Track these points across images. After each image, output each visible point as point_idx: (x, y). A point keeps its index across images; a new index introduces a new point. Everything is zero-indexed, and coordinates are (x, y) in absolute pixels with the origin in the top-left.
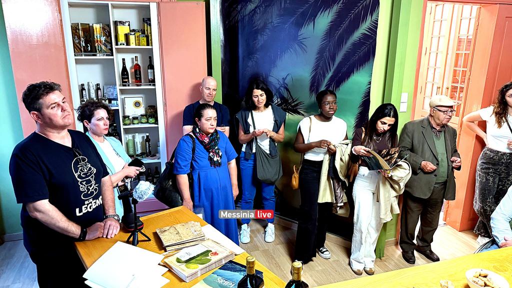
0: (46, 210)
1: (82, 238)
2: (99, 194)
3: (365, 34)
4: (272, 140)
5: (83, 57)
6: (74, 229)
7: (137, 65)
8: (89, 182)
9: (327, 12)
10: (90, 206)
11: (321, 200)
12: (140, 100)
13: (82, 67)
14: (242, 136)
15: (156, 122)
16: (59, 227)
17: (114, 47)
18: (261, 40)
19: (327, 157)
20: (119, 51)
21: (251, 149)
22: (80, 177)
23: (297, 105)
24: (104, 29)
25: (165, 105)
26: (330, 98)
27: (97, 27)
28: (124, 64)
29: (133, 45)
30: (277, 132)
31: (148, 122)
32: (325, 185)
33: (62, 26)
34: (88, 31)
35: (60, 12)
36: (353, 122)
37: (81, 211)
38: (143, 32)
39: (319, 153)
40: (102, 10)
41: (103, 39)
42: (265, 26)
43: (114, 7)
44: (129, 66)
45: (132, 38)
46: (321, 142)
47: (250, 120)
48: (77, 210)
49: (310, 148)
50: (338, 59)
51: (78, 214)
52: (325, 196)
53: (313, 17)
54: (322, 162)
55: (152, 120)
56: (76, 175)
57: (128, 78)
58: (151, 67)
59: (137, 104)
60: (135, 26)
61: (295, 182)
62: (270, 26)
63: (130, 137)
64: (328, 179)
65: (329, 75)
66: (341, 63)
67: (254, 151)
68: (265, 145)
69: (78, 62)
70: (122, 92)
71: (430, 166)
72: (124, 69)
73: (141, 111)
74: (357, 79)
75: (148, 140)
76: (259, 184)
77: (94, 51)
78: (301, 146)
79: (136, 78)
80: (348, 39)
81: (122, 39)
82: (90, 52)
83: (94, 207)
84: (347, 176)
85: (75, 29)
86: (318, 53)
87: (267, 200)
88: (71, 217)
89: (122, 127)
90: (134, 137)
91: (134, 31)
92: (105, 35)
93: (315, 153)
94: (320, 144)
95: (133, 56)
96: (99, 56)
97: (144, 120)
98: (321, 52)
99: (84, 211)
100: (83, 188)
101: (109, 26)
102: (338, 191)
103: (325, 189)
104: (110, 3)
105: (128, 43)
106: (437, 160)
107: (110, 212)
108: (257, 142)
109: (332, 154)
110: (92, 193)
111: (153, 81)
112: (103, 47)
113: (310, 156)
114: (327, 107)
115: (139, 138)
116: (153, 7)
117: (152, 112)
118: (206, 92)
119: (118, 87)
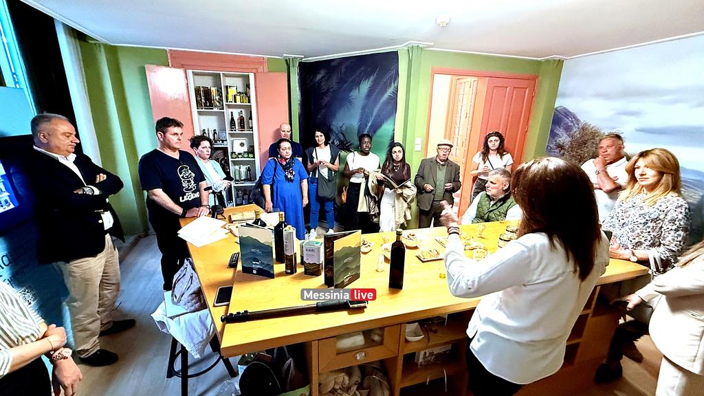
0: (161, 195)
1: (183, 216)
2: (198, 190)
3: (390, 96)
4: (330, 170)
5: (204, 110)
6: (179, 210)
7: (242, 116)
8: (189, 181)
9: (367, 81)
10: (190, 196)
11: (359, 210)
12: (244, 142)
13: (203, 118)
14: (309, 166)
15: (254, 157)
16: (168, 207)
17: (225, 103)
18: (326, 100)
19: (364, 179)
20: (229, 106)
21: (315, 175)
22: (183, 177)
23: (349, 145)
24: (218, 91)
25: (260, 145)
26: (366, 139)
27: (214, 90)
28: (232, 115)
29: (238, 103)
30: (333, 164)
31: (248, 157)
32: (363, 200)
33: (188, 87)
34: (207, 92)
35: (186, 78)
36: (384, 157)
37: (183, 199)
38: (246, 94)
39: (359, 178)
40: (217, 77)
41: (217, 98)
42: (328, 90)
43: (225, 76)
44: (236, 117)
45: (238, 98)
46: (358, 169)
47: (314, 155)
48: (181, 198)
49: (353, 173)
50: (375, 112)
51: (181, 201)
52: (362, 207)
53: (358, 84)
54: (360, 184)
55: (251, 155)
56: (181, 176)
57: (235, 126)
58: (251, 118)
59: (242, 145)
60: (241, 90)
61: (344, 198)
62: (331, 90)
63: (237, 167)
64: (365, 195)
65: (369, 124)
66: (376, 116)
67: (317, 176)
68: (325, 172)
69: (200, 113)
70: (232, 135)
71: (429, 187)
72: (232, 119)
73: (245, 149)
74: (386, 128)
75: (249, 170)
76: (321, 200)
77: (211, 105)
78: (347, 172)
79: (241, 126)
80: (380, 99)
81: (231, 98)
82: (209, 106)
83: (192, 198)
84: (377, 194)
85: (197, 91)
86: (362, 109)
87: (327, 212)
88: (177, 202)
89: (230, 159)
90: (240, 168)
91: (240, 93)
92: (219, 95)
93: (355, 177)
94: (359, 170)
95: (239, 110)
96: (215, 110)
97: (246, 156)
98: (364, 108)
99: (185, 199)
100: (185, 185)
101: (221, 88)
102: (371, 204)
103: (362, 203)
104: (221, 73)
105: (235, 102)
106: (435, 184)
107: (205, 203)
108: (319, 170)
109: (367, 177)
110: (192, 189)
111: (252, 128)
112: (218, 104)
113: (353, 180)
114: (365, 145)
115: (243, 169)
116: (252, 76)
117: (251, 151)
118: (283, 133)
119: (227, 132)
